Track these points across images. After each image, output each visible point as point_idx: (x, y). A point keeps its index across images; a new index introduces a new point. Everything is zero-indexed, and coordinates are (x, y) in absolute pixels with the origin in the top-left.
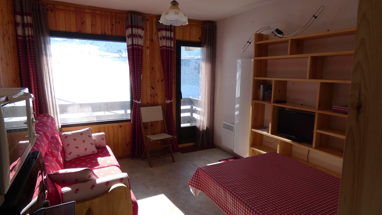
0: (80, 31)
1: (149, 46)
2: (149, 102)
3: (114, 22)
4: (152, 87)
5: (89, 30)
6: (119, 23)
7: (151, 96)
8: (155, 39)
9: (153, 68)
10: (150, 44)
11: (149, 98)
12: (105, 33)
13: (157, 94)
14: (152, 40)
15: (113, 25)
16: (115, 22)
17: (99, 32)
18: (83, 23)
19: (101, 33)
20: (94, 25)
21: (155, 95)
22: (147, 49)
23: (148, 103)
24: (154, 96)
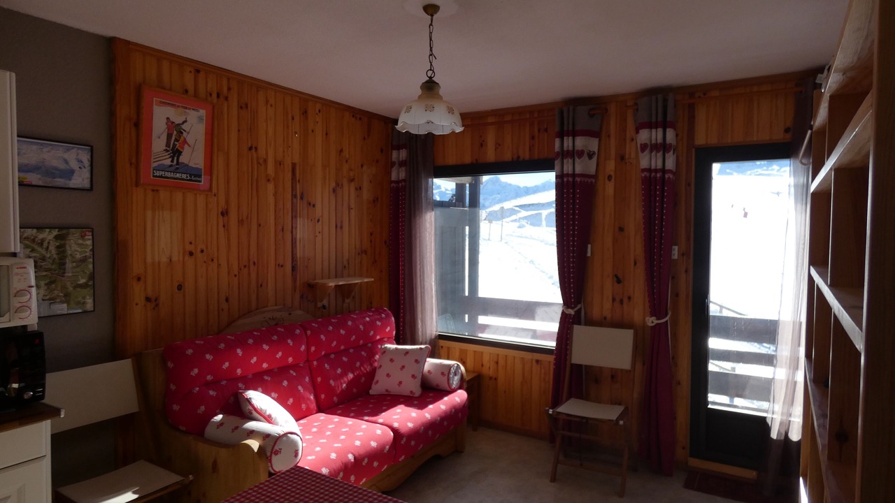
0: (477, 160)
1: (612, 174)
2: (609, 316)
3: (536, 130)
4: (616, 276)
5: (491, 156)
6: (546, 130)
7: (614, 300)
8: (630, 153)
9: (621, 229)
10: (616, 168)
11: (608, 305)
12: (519, 157)
13: (629, 298)
14: (622, 158)
15: (533, 138)
16: (539, 130)
17: (508, 156)
18: (482, 145)
19: (510, 159)
20: (500, 145)
21: (625, 300)
22: (607, 181)
23: (605, 318)
24: (621, 302)
